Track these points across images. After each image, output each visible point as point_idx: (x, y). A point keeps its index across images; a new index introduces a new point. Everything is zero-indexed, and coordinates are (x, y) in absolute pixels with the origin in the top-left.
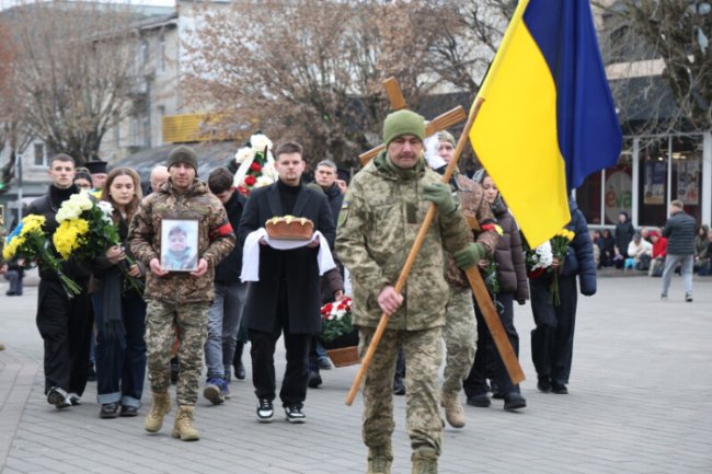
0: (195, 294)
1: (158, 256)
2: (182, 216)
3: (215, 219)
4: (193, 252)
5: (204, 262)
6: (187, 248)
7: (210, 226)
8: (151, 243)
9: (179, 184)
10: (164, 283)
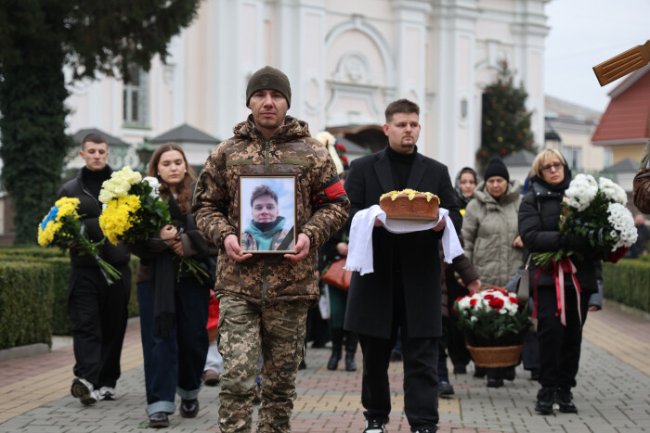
0: (290, 288)
1: (237, 232)
2: (270, 172)
3: (319, 176)
4: (288, 224)
5: (303, 238)
6: (280, 219)
7: (312, 185)
8: (225, 215)
9: (264, 121)
10: (244, 272)
